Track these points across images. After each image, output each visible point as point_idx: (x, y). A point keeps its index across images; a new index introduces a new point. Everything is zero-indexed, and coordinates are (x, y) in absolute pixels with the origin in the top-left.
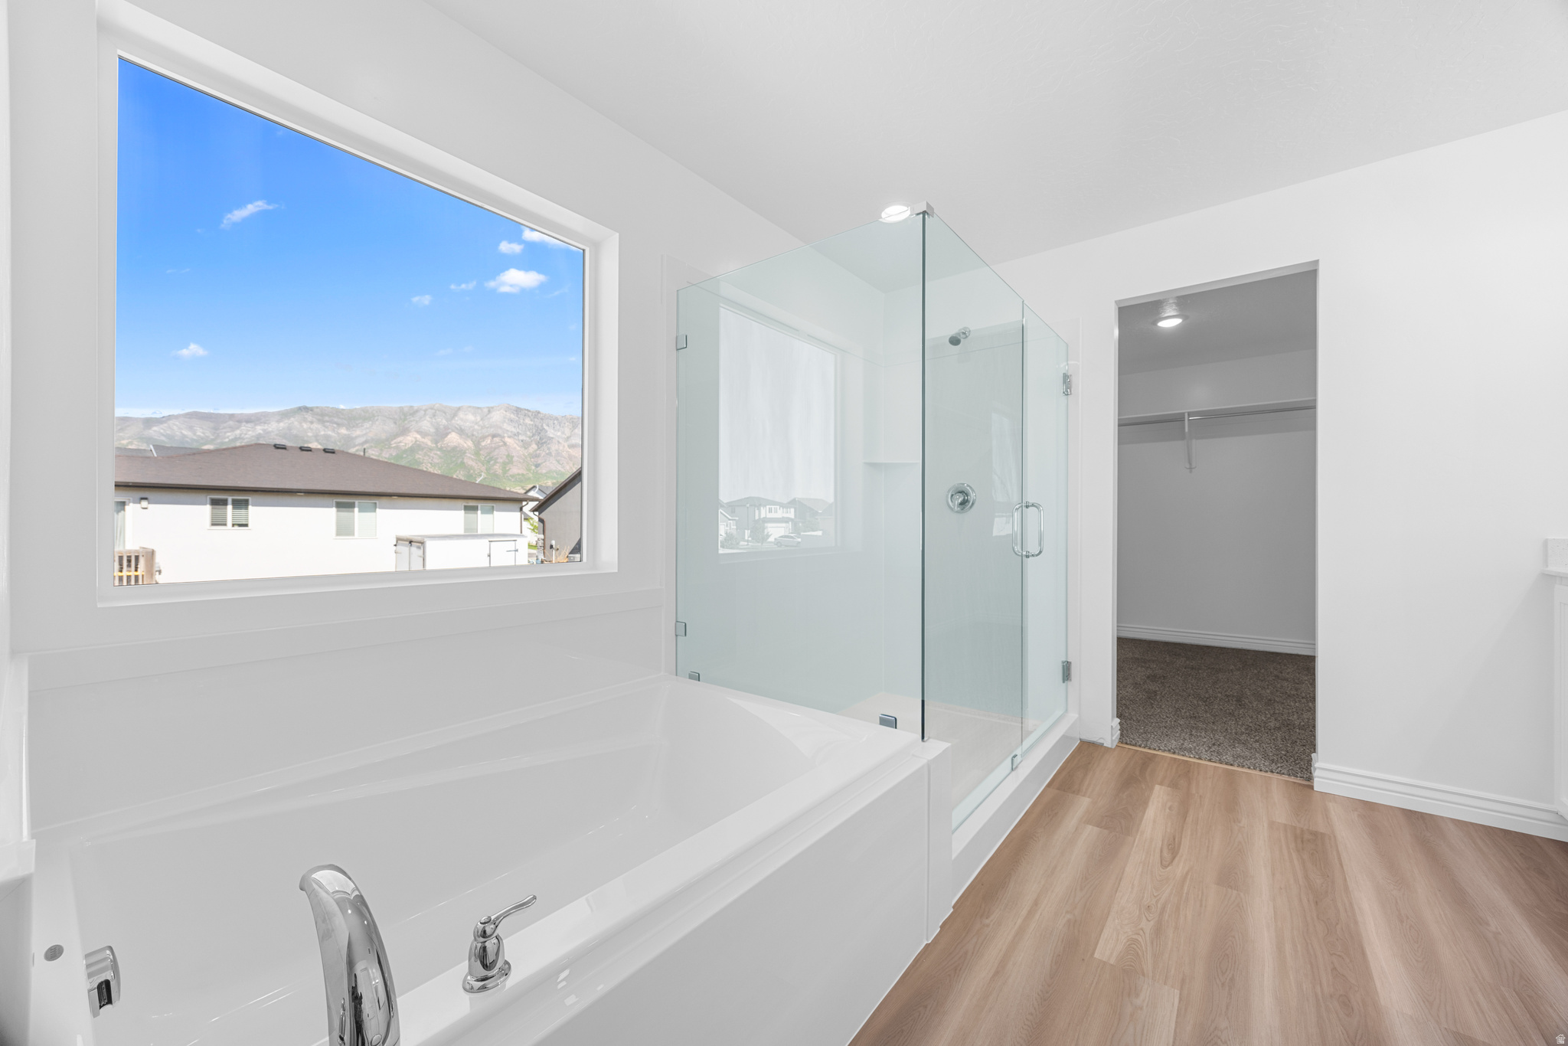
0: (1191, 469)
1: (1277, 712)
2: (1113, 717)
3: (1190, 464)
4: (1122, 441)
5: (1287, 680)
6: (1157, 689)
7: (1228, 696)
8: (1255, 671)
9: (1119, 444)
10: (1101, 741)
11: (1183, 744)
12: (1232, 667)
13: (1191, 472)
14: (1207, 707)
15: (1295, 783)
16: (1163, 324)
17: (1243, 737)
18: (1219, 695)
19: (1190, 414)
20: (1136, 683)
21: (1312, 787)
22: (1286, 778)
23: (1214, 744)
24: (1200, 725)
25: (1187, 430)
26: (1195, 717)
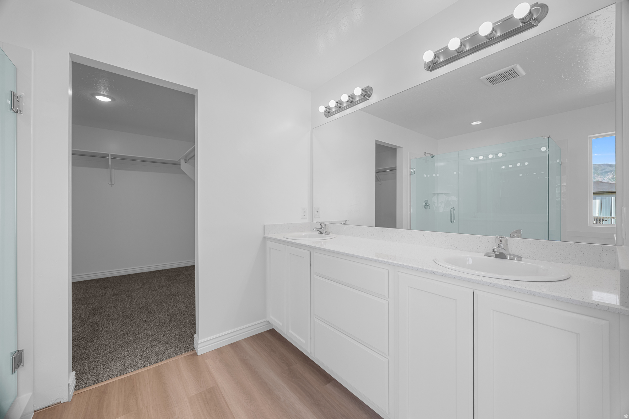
0: (112, 184)
1: (166, 309)
2: (69, 372)
3: (111, 182)
4: (74, 164)
5: (163, 286)
6: (99, 320)
7: (141, 308)
8: (149, 286)
9: (72, 166)
10: (58, 401)
11: (125, 362)
12: (137, 287)
13: (112, 186)
14: (132, 322)
15: (189, 355)
16: (99, 98)
17: (157, 336)
18: (136, 309)
19: (111, 155)
20: (82, 321)
21: (196, 354)
22: (184, 355)
23: (143, 351)
24: (132, 338)
25: (110, 164)
26: (127, 333)
